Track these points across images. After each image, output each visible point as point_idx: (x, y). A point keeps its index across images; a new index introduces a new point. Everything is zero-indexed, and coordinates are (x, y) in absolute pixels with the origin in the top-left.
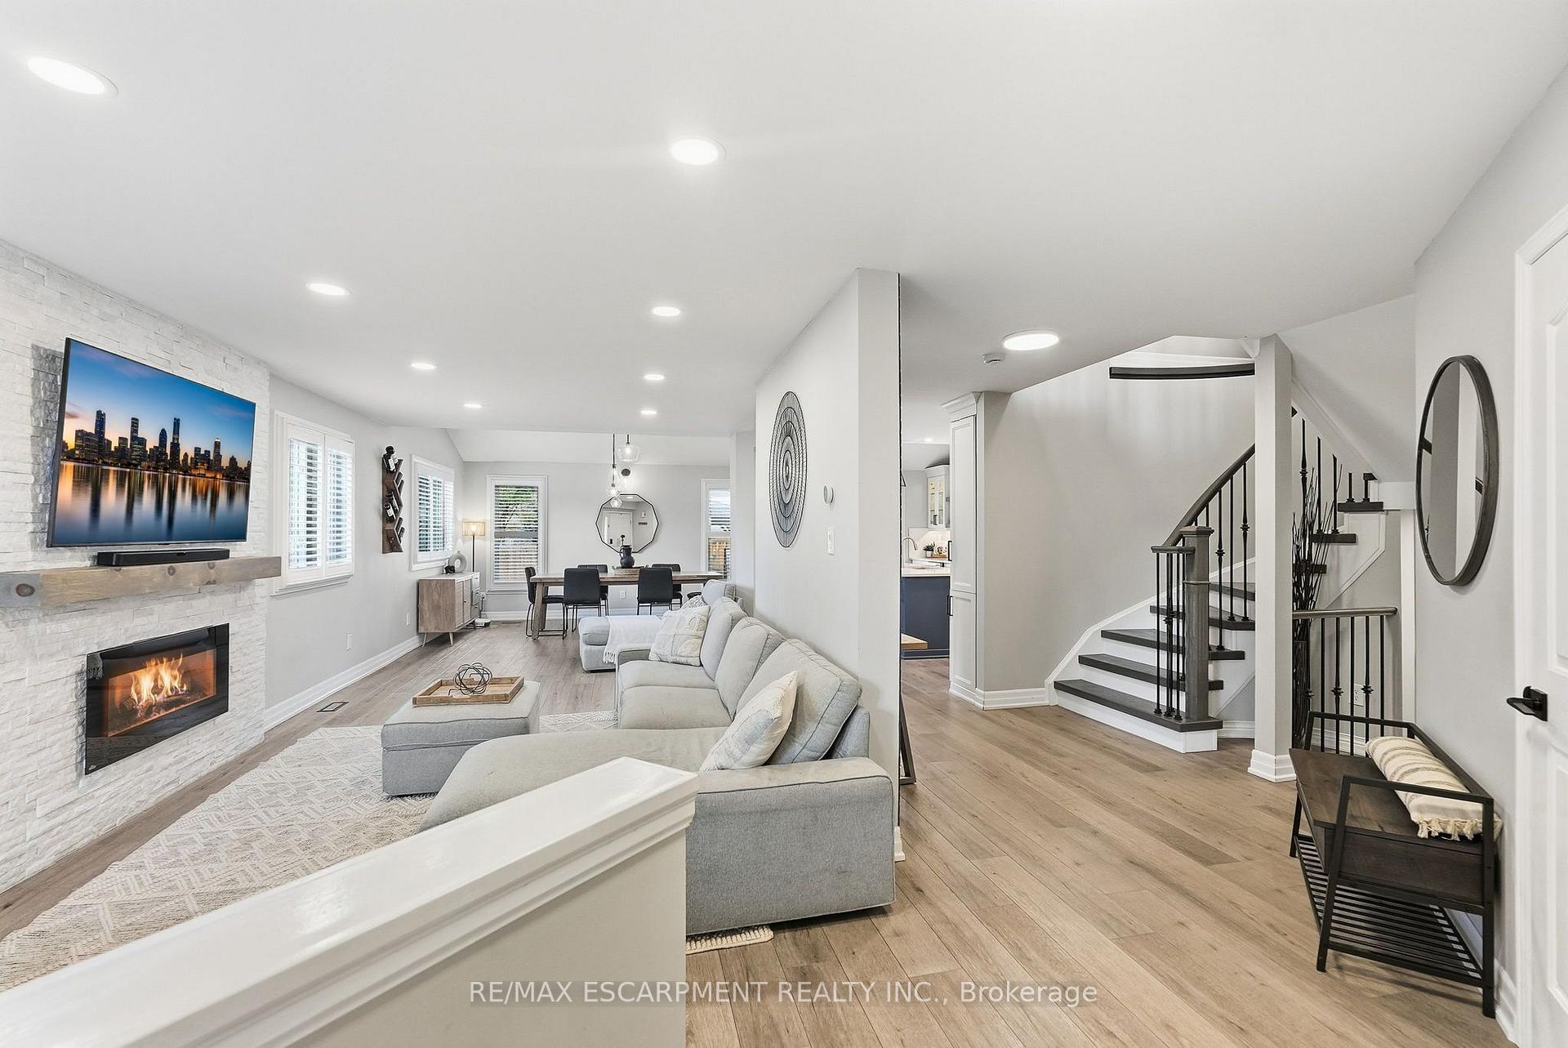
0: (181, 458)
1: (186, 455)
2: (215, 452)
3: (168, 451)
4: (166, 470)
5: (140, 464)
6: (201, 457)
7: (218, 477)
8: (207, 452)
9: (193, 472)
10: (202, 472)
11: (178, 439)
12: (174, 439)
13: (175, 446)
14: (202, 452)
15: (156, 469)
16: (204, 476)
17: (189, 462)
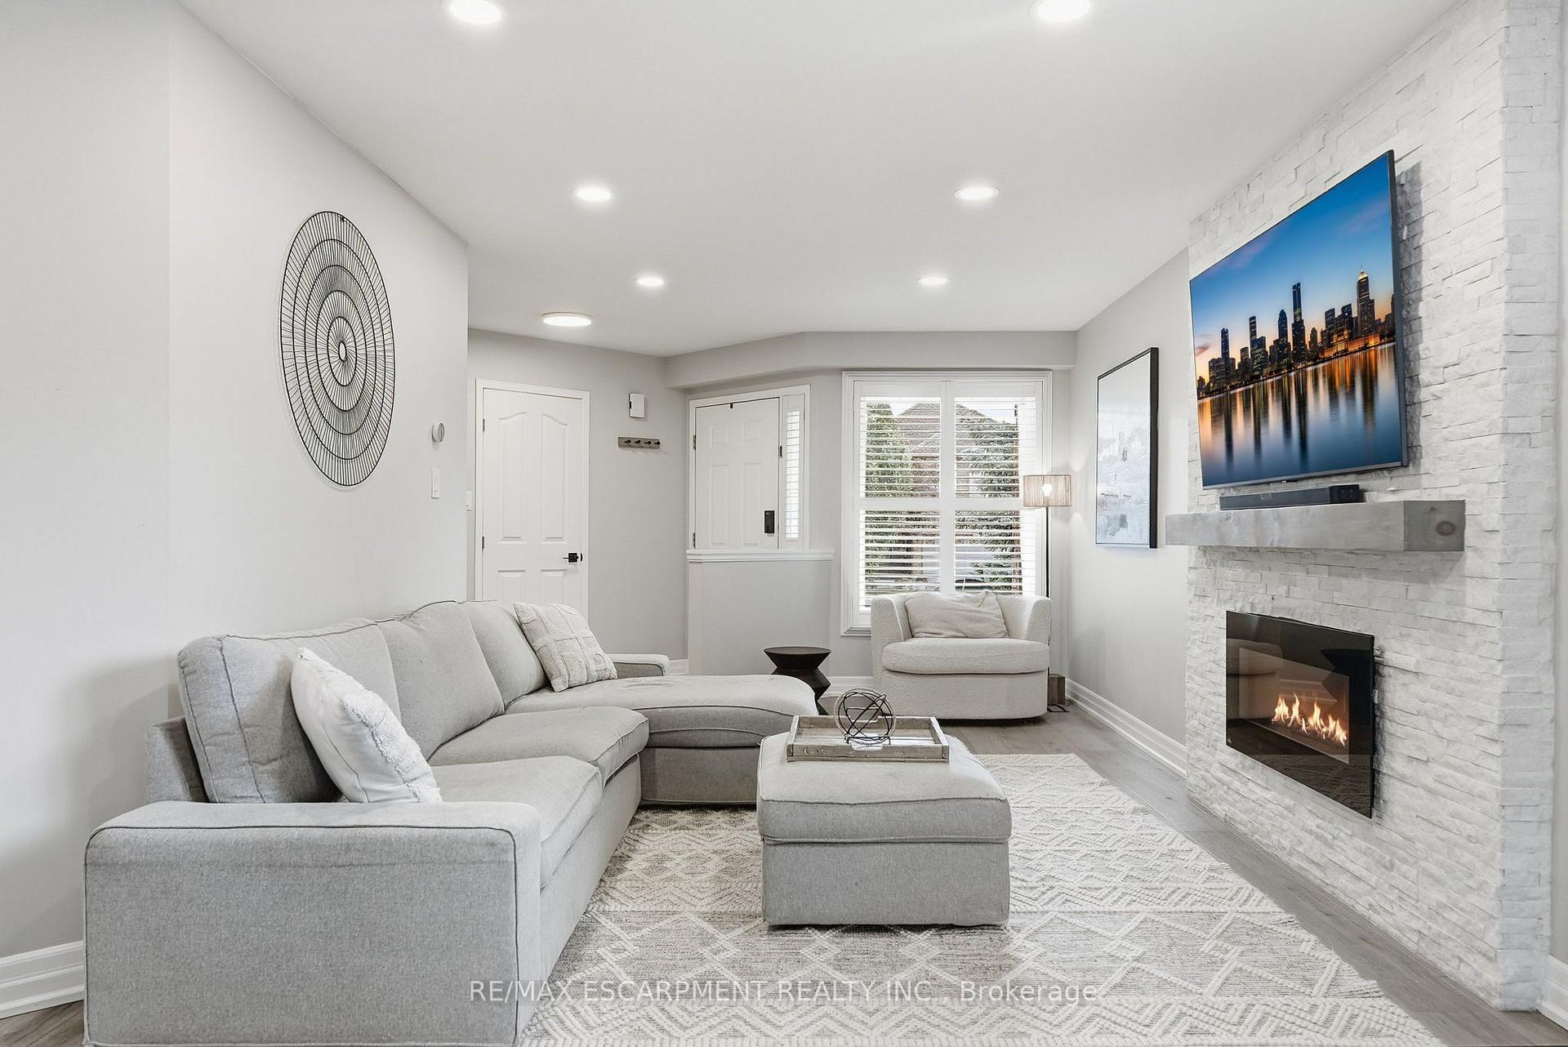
0: (1308, 338)
1: (1314, 331)
2: (1359, 301)
3: (1290, 339)
4: (1290, 367)
5: (1261, 374)
6: (1339, 323)
7: (1372, 343)
8: (1347, 309)
9: (1327, 355)
10: (1341, 347)
11: (1300, 314)
12: (1295, 316)
13: (1299, 326)
14: (1338, 313)
15: (1278, 372)
16: (1345, 352)
17: (1319, 339)
